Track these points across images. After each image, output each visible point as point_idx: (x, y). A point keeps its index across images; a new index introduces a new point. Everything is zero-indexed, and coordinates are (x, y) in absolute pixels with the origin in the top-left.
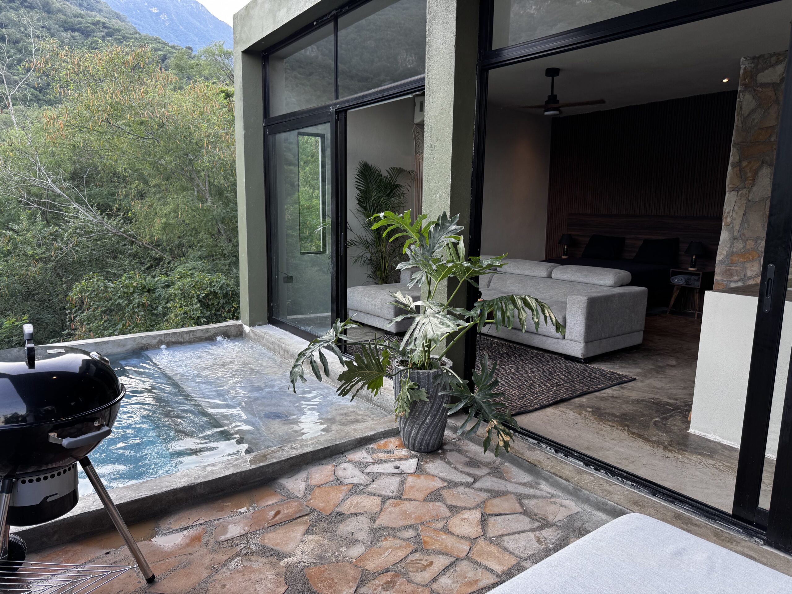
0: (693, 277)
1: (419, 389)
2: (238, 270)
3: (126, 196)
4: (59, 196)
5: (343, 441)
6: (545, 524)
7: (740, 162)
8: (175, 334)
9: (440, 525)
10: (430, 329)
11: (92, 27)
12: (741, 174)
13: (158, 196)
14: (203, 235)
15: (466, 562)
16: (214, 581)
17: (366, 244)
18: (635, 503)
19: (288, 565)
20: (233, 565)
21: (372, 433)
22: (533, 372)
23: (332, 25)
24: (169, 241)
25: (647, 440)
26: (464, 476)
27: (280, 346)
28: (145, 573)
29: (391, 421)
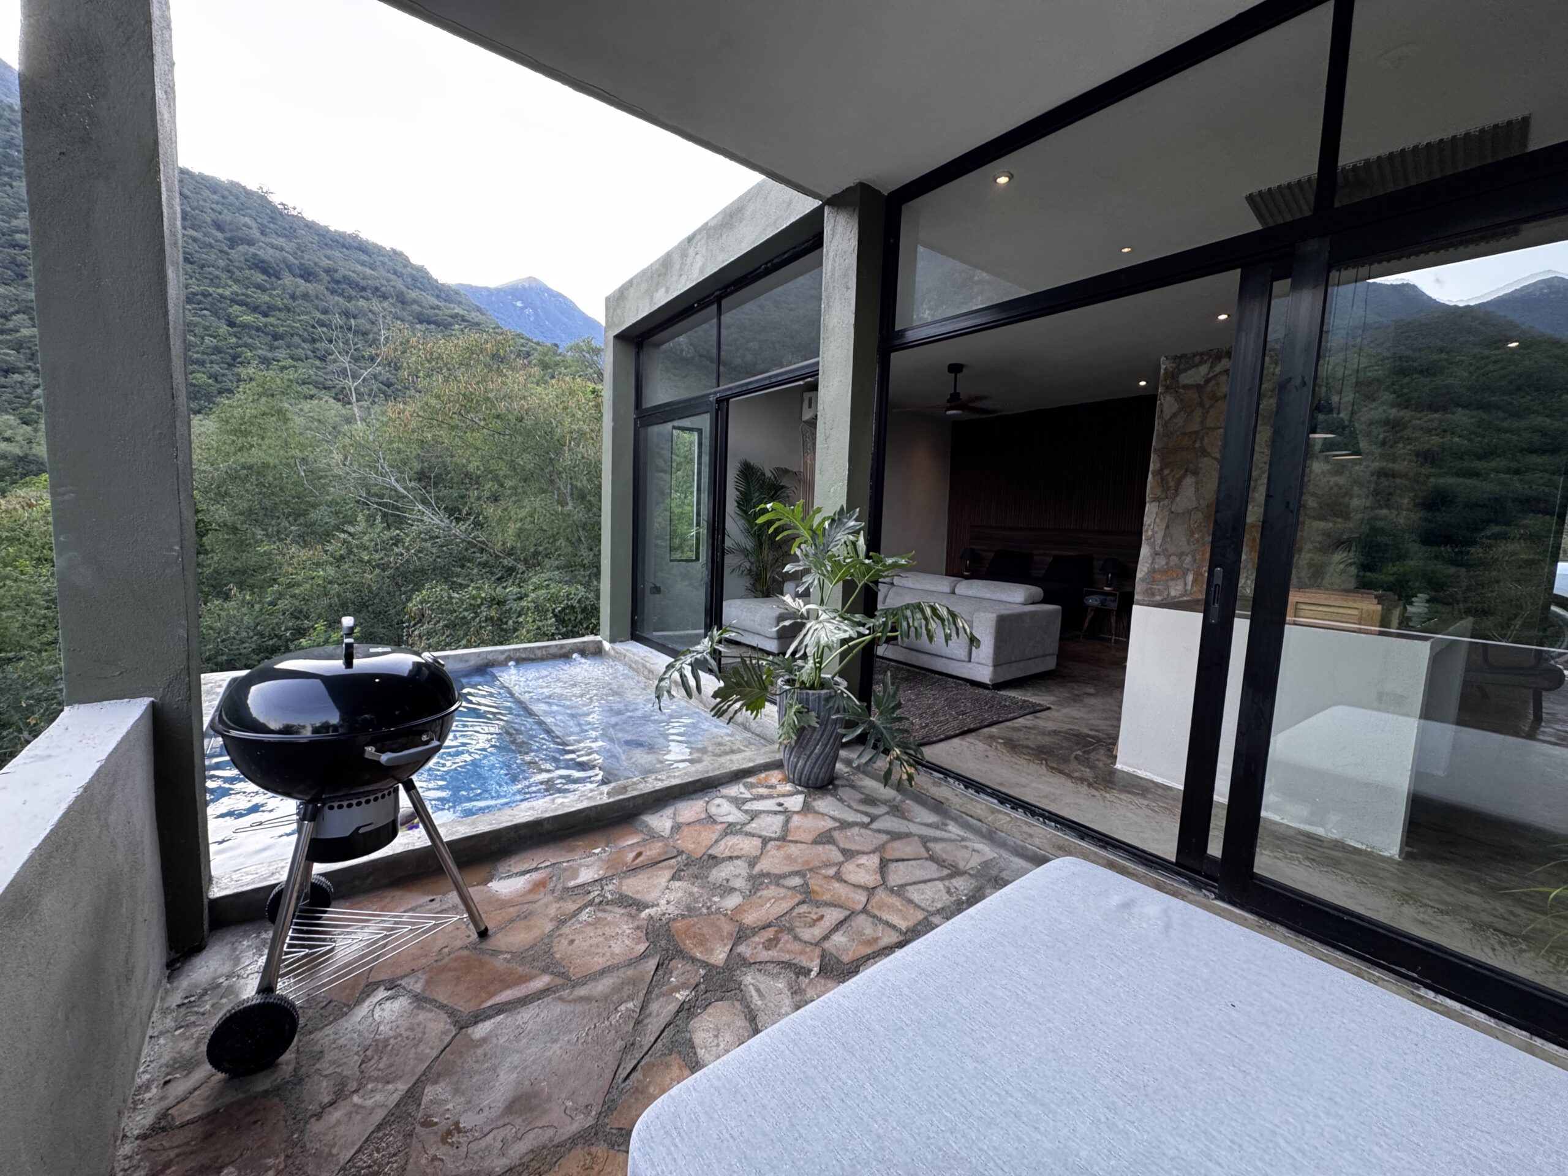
0: (1109, 598)
1: (808, 712)
2: (599, 582)
3: (479, 498)
4: (405, 497)
5: (717, 773)
6: (956, 872)
7: (1162, 469)
8: (525, 649)
9: (831, 872)
10: (823, 635)
11: (450, 319)
12: (1163, 483)
13: (514, 498)
14: (561, 542)
15: (863, 917)
16: (560, 935)
17: (745, 552)
18: (1060, 848)
19: (651, 917)
20: (584, 916)
21: (751, 764)
22: (935, 699)
23: (715, 307)
24: (523, 549)
25: (1069, 776)
26: (859, 815)
27: (644, 666)
28: (476, 925)
29: (773, 752)
